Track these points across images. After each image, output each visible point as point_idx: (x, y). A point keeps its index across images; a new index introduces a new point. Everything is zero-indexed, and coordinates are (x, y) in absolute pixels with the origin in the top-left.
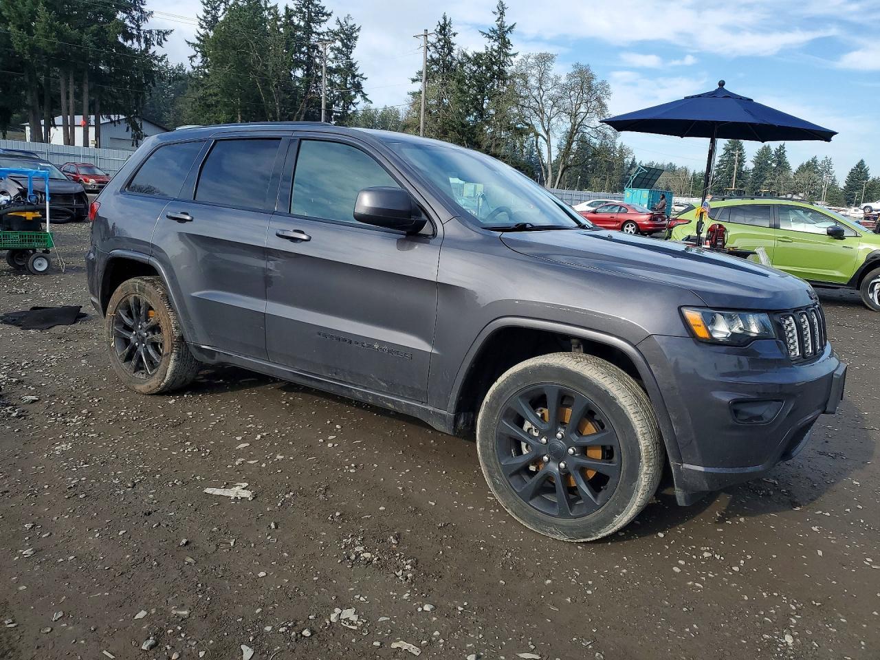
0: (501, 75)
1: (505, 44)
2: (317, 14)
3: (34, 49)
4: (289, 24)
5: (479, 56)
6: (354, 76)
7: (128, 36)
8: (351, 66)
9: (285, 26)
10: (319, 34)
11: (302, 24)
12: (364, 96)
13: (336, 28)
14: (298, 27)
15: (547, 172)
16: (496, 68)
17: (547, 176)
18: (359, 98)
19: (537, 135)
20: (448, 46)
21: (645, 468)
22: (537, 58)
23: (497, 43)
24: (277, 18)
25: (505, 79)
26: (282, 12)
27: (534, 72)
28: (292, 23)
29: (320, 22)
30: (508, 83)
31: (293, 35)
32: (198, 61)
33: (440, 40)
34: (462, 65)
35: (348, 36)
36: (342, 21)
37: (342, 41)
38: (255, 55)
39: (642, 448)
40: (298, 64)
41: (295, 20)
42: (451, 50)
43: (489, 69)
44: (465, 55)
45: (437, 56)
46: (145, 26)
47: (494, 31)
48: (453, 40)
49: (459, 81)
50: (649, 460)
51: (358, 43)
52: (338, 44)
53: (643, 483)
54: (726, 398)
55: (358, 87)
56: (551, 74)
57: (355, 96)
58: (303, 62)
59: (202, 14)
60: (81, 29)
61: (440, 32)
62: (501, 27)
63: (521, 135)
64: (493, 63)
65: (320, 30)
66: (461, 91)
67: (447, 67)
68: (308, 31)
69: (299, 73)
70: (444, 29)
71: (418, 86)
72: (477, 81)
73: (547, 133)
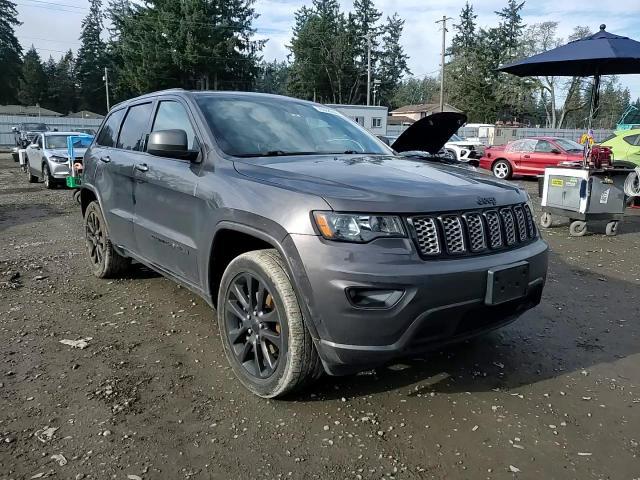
0: (512, 44)
1: (516, 18)
2: (372, 15)
3: (185, 62)
4: (352, 25)
5: (494, 30)
6: (400, 57)
7: (242, 47)
8: (398, 49)
9: (349, 27)
10: (373, 30)
11: (361, 23)
12: (407, 70)
13: (387, 23)
14: (358, 27)
15: (551, 115)
16: (508, 39)
17: (552, 120)
18: (404, 72)
19: (543, 87)
20: (470, 26)
21: (293, 341)
22: (542, 27)
23: (509, 19)
24: (343, 22)
25: (515, 47)
26: (346, 17)
27: (539, 38)
28: (354, 24)
29: (374, 21)
30: (518, 48)
31: (354, 33)
32: (293, 59)
33: (463, 23)
34: (481, 39)
35: (395, 29)
36: (391, 18)
37: (391, 32)
38: (323, 49)
39: (290, 324)
40: (358, 52)
41: (356, 22)
42: (472, 29)
43: (502, 40)
44: (482, 31)
45: (462, 35)
46: (251, 39)
47: (507, 10)
48: (474, 21)
49: (478, 52)
50: (296, 335)
51: (402, 33)
52: (388, 35)
53: (293, 354)
54: (342, 285)
55: (403, 65)
56: (555, 38)
57: (400, 71)
58: (362, 51)
59: (295, 26)
60: (212, 47)
61: (464, 16)
62: (512, 6)
63: (529, 88)
64: (506, 35)
65: (373, 26)
66: (480, 59)
67: (470, 42)
68: (365, 28)
69: (359, 59)
70: (466, 14)
71: (448, 59)
72: (493, 50)
73: (551, 85)
